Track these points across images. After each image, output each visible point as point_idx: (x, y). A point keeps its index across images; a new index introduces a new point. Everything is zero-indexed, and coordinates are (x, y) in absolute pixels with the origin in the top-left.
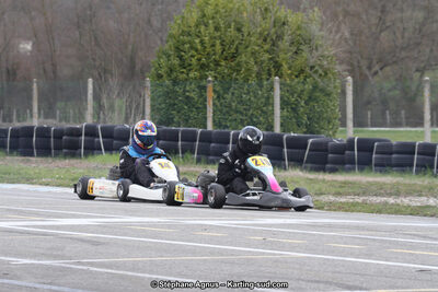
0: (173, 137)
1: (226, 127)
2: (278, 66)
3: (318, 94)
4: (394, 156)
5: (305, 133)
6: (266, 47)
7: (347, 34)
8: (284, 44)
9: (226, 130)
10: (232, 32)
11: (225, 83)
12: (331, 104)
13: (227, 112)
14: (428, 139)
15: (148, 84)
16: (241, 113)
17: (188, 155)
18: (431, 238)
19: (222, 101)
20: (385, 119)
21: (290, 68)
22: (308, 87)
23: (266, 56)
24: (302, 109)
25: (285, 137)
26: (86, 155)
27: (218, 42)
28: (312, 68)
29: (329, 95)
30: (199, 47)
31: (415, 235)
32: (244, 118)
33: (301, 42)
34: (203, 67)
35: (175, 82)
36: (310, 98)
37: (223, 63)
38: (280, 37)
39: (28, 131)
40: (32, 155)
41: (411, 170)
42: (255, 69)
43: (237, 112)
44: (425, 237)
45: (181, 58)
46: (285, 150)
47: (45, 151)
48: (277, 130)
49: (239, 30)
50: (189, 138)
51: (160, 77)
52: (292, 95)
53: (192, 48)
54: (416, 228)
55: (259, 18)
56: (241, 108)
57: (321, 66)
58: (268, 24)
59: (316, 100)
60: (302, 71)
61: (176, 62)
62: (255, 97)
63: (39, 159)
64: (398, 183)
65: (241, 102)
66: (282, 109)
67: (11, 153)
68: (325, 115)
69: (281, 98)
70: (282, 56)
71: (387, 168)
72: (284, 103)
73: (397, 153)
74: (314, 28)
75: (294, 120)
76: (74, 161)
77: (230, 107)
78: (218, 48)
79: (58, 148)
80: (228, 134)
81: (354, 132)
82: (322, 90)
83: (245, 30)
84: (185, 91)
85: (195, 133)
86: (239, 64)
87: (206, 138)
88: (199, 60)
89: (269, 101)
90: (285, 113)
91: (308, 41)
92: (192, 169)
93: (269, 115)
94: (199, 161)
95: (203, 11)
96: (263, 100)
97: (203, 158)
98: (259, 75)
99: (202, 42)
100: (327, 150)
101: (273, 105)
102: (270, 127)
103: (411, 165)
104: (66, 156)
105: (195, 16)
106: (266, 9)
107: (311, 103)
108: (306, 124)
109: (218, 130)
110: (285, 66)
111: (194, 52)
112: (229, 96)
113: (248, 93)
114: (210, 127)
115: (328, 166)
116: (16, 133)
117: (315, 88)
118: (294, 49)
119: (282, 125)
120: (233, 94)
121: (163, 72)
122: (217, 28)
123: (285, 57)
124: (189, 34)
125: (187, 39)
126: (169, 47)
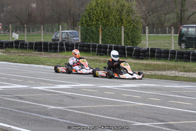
0: (89, 46)
2: (122, 20)
6: (118, 14)
7: (144, 9)
8: (124, 13)
10: (107, 9)
11: (105, 26)
12: (139, 32)
15: (80, 28)
16: (110, 36)
17: (94, 53)
21: (126, 21)
22: (132, 27)
23: (118, 17)
24: (130, 34)
26: (60, 52)
27: (102, 12)
28: (133, 20)
29: (138, 29)
30: (96, 14)
33: (130, 12)
34: (97, 20)
35: (88, 26)
36: (132, 30)
37: (104, 19)
38: (122, 10)
39: (40, 43)
40: (42, 51)
41: (168, 59)
42: (114, 21)
43: (108, 35)
45: (90, 17)
46: (126, 51)
47: (46, 50)
48: (123, 44)
49: (109, 8)
50: (94, 47)
51: (83, 23)
53: (93, 14)
55: (116, 4)
56: (110, 34)
57: (136, 20)
58: (118, 6)
59: (134, 31)
60: (130, 22)
61: (88, 19)
62: (114, 30)
63: (44, 53)
65: (110, 32)
67: (35, 51)
71: (160, 58)
72: (125, 32)
73: (163, 53)
74: (134, 8)
75: (127, 38)
76: (56, 54)
77: (106, 33)
78: (102, 14)
79: (51, 49)
80: (107, 46)
82: (136, 28)
83: (111, 8)
84: (91, 28)
85: (96, 45)
86: (109, 19)
87: (100, 47)
88: (96, 18)
91: (132, 12)
92: (96, 58)
94: (97, 55)
95: (97, 1)
97: (99, 54)
98: (115, 23)
99: (97, 12)
100: (140, 52)
103: (168, 57)
104: (53, 52)
105: (94, 4)
106: (118, 1)
108: (131, 39)
110: (124, 20)
111: (94, 15)
112: (106, 30)
113: (112, 29)
114: (100, 43)
115: (140, 57)
116: (37, 44)
117: (134, 26)
118: (127, 14)
121: (84, 22)
122: (102, 8)
123: (124, 17)
124: (92, 10)
125: (92, 11)
126: (86, 14)
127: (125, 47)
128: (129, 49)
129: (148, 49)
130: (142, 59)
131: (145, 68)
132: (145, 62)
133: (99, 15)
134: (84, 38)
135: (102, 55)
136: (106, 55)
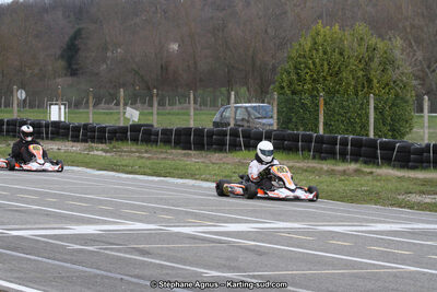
0: (295, 139)
2: (369, 81)
6: (361, 66)
7: (420, 58)
8: (374, 65)
10: (336, 55)
11: (331, 93)
12: (408, 109)
15: (276, 97)
16: (342, 116)
17: (306, 153)
21: (378, 82)
22: (392, 96)
23: (360, 74)
24: (387, 113)
25: (378, 142)
26: (230, 150)
27: (325, 63)
28: (394, 82)
29: (406, 102)
30: (312, 66)
33: (388, 62)
34: (314, 81)
35: (294, 93)
36: (393, 104)
37: (329, 78)
38: (371, 59)
39: (187, 131)
40: (190, 149)
42: (353, 83)
45: (298, 74)
46: (379, 151)
47: (200, 146)
48: (372, 134)
49: (341, 54)
50: (308, 139)
51: (282, 88)
52: (380, 102)
53: (306, 67)
55: (355, 44)
56: (342, 112)
57: (402, 81)
58: (363, 50)
59: (397, 105)
60: (388, 85)
61: (295, 77)
62: (353, 104)
63: (196, 152)
65: (343, 107)
67: (175, 147)
70: (373, 73)
72: (375, 108)
74: (397, 53)
76: (221, 155)
77: (334, 111)
78: (326, 67)
79: (210, 144)
80: (337, 138)
82: (402, 99)
83: (346, 53)
84: (301, 99)
85: (311, 136)
86: (341, 80)
87: (320, 140)
88: (312, 76)
91: (392, 62)
92: (311, 165)
94: (314, 158)
95: (314, 39)
97: (317, 155)
98: (355, 87)
99: (314, 63)
100: (409, 152)
104: (215, 151)
105: (308, 44)
106: (361, 39)
107: (394, 108)
110: (375, 81)
111: (307, 70)
112: (333, 103)
113: (347, 101)
114: (321, 132)
115: (410, 164)
116: (179, 132)
117: (397, 96)
118: (381, 68)
120: (336, 101)
121: (284, 84)
122: (325, 53)
123: (375, 74)
124: (304, 57)
125: (302, 60)
126: (289, 65)
127: (375, 141)
128: (385, 146)
129: (428, 146)
130: (414, 168)
131: (422, 188)
132: (420, 175)
133: (319, 68)
134: (285, 120)
135: (325, 159)
136: (335, 158)
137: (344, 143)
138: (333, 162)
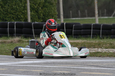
1: (6, 20)
3: (47, 4)
4: (82, 30)
5: (42, 22)
9: (6, 22)
12: (53, 8)
13: (6, 14)
14: (97, 22)
16: (13, 14)
18: (100, 67)
19: (4, 9)
20: (78, 14)
24: (40, 11)
25: (33, 24)
29: (52, 4)
31: (92, 65)
32: (14, 16)
36: (44, 6)
41: (90, 37)
43: (10, 13)
44: (97, 66)
46: (33, 30)
48: (29, 21)
52: (36, 5)
54: (93, 62)
56: (12, 11)
59: (46, 7)
62: (19, 6)
64: (84, 43)
65: (13, 9)
66: (31, 11)
68: (51, 14)
69: (31, 6)
71: (80, 36)
72: (32, 9)
73: (83, 29)
75: (37, 16)
77: (7, 11)
80: (7, 24)
81: (64, 20)
82: (49, 2)
89: (25, 8)
90: (33, 13)
93: (25, 14)
96: (22, 8)
101: (27, 10)
102: (26, 20)
103: (90, 34)
107: (44, 8)
108: (42, 18)
109: (3, 22)
112: (6, 7)
113: (15, 5)
119: (31, 19)
120: (8, 5)
128: (36, 27)
129: (63, 24)
136: (7, 36)
137: (12, 26)
138: (6, 38)
